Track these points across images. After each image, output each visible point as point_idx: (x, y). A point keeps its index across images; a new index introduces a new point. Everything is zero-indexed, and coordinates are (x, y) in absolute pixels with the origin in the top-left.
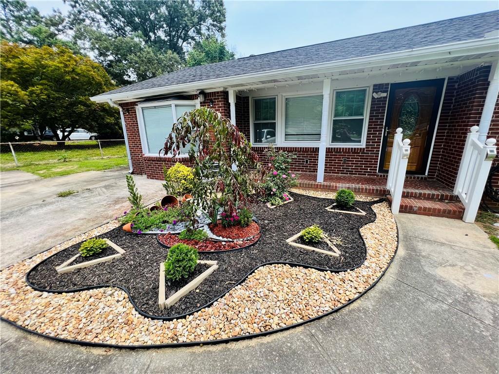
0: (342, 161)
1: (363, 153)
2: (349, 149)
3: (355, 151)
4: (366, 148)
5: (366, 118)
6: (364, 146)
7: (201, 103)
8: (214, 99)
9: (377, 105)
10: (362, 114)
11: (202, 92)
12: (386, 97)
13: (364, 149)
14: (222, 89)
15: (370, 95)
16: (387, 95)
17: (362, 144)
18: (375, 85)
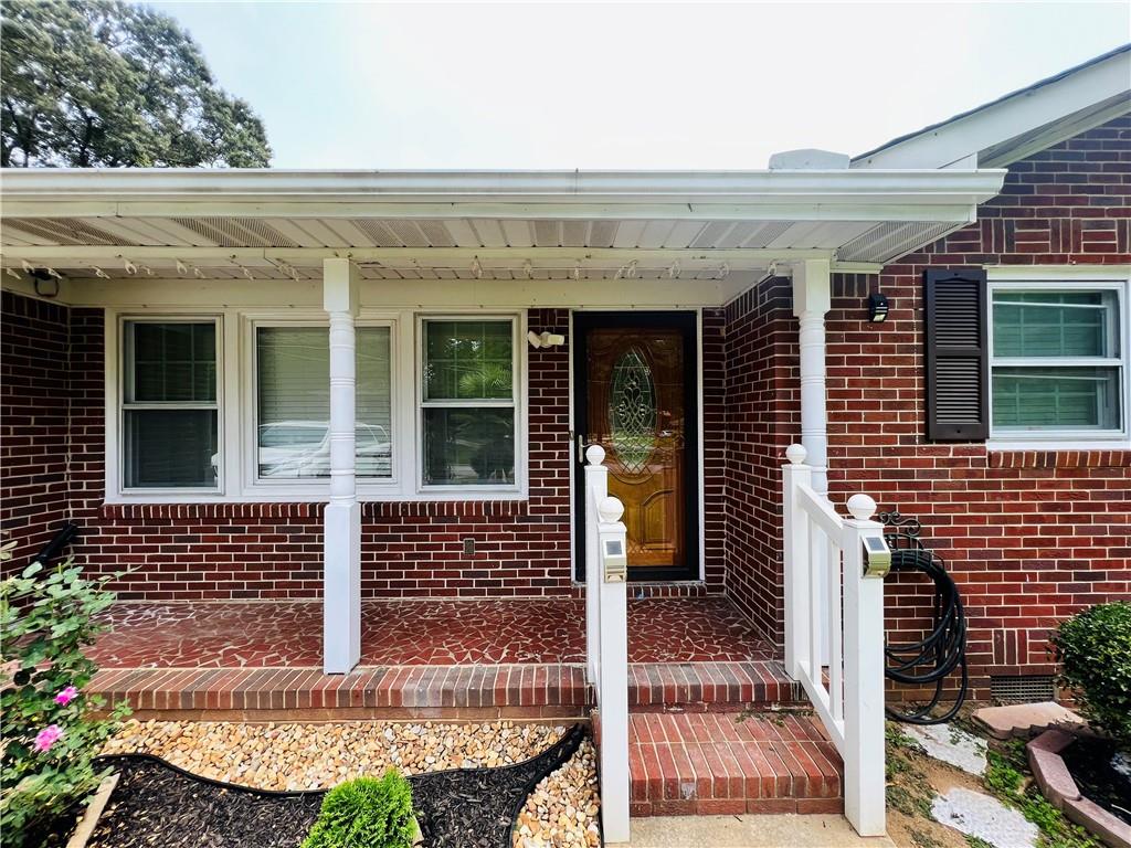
0: (459, 547)
1: (524, 518)
2: (478, 504)
3: (497, 512)
4: (532, 501)
5: (520, 402)
6: (523, 496)
9: (541, 360)
10: (508, 394)
12: (565, 348)
13: (523, 505)
15: (523, 340)
16: (567, 340)
17: (518, 490)
18: (532, 312)
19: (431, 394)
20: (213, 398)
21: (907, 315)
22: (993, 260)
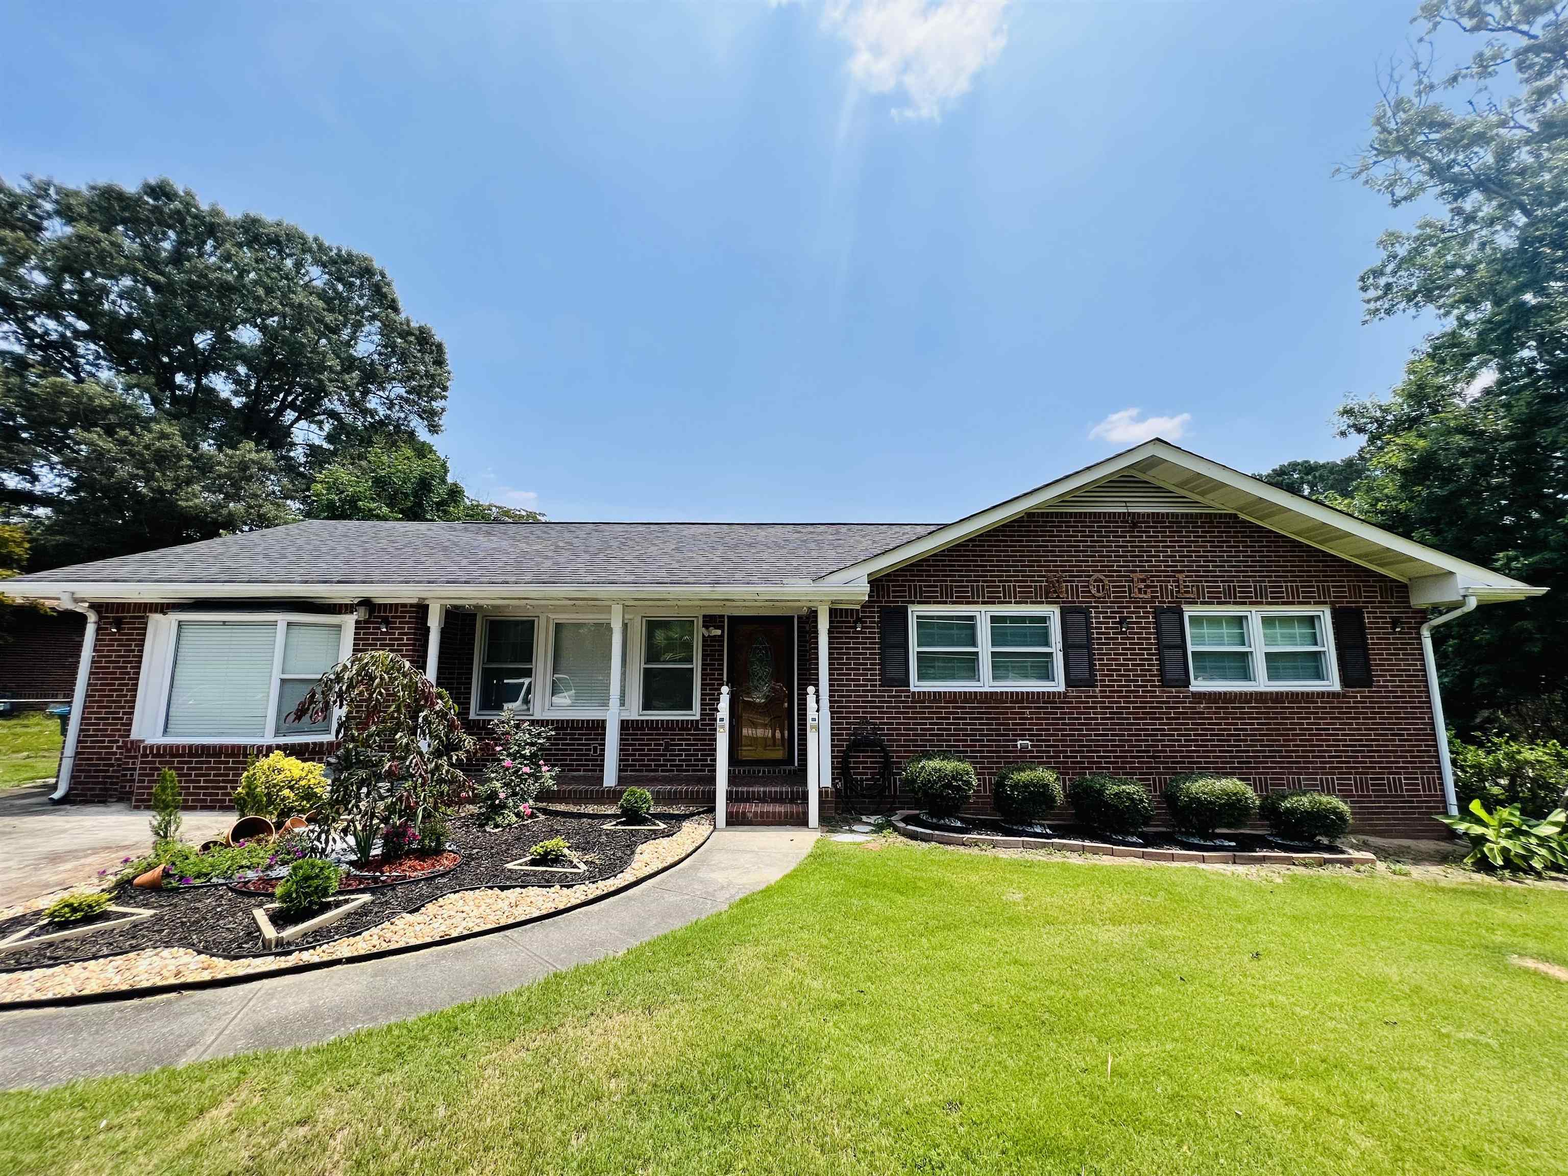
0: (661, 745)
1: (697, 729)
2: (672, 721)
3: (683, 726)
4: (702, 719)
5: (697, 665)
6: (698, 717)
7: (357, 622)
8: (393, 617)
9: (711, 646)
10: (690, 660)
11: (366, 603)
12: (722, 635)
13: (697, 721)
14: (415, 601)
15: (699, 633)
16: (723, 632)
17: (695, 714)
18: (704, 616)
19: (648, 660)
20: (530, 661)
21: (873, 628)
22: (913, 602)
